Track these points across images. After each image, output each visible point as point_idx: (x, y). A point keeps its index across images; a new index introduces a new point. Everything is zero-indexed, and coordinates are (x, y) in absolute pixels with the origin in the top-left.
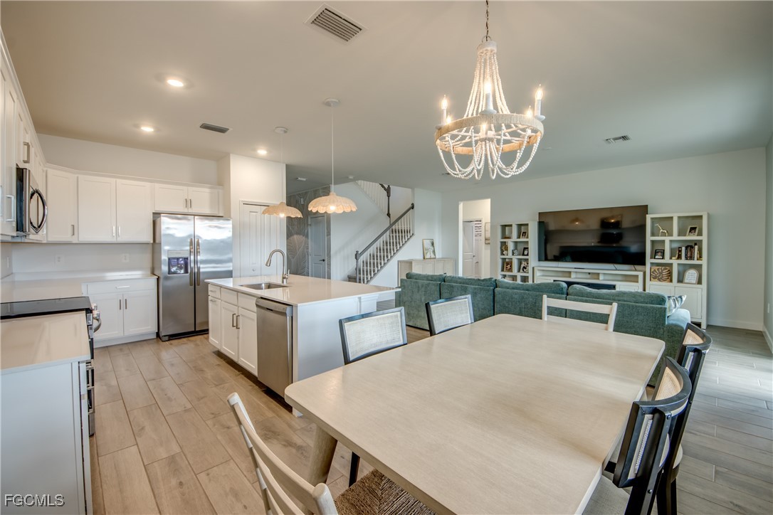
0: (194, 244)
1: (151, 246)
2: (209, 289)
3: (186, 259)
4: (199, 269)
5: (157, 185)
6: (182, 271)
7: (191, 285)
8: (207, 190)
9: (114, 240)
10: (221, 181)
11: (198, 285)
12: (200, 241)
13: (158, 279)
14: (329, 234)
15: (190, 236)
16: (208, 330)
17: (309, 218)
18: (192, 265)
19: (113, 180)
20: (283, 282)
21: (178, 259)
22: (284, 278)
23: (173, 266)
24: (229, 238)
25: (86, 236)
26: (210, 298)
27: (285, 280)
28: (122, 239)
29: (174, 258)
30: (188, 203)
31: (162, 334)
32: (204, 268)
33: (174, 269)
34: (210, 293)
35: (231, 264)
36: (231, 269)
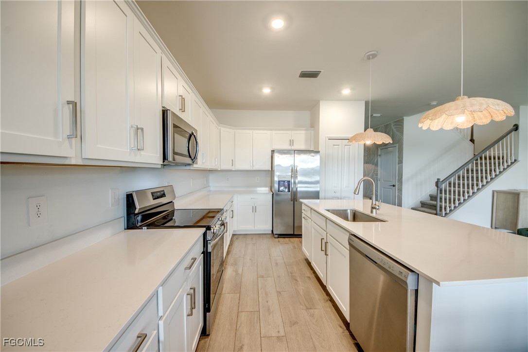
0: (294, 172)
1: (270, 172)
2: (303, 209)
3: (289, 182)
4: (297, 189)
5: (274, 132)
6: (287, 190)
7: (292, 201)
8: (303, 132)
9: (251, 169)
10: (313, 124)
11: (296, 201)
12: (298, 169)
13: (273, 194)
14: (401, 162)
15: (291, 165)
16: (301, 235)
17: (379, 150)
18: (293, 186)
19: (251, 131)
20: (372, 212)
21: (284, 181)
22: (373, 208)
23: (281, 186)
24: (318, 166)
25: (239, 166)
26: (303, 215)
27: (374, 210)
28: (256, 168)
29: (282, 181)
30: (291, 142)
31: (275, 233)
32: (301, 188)
33: (282, 188)
34: (303, 211)
35: (318, 185)
36: (318, 189)
